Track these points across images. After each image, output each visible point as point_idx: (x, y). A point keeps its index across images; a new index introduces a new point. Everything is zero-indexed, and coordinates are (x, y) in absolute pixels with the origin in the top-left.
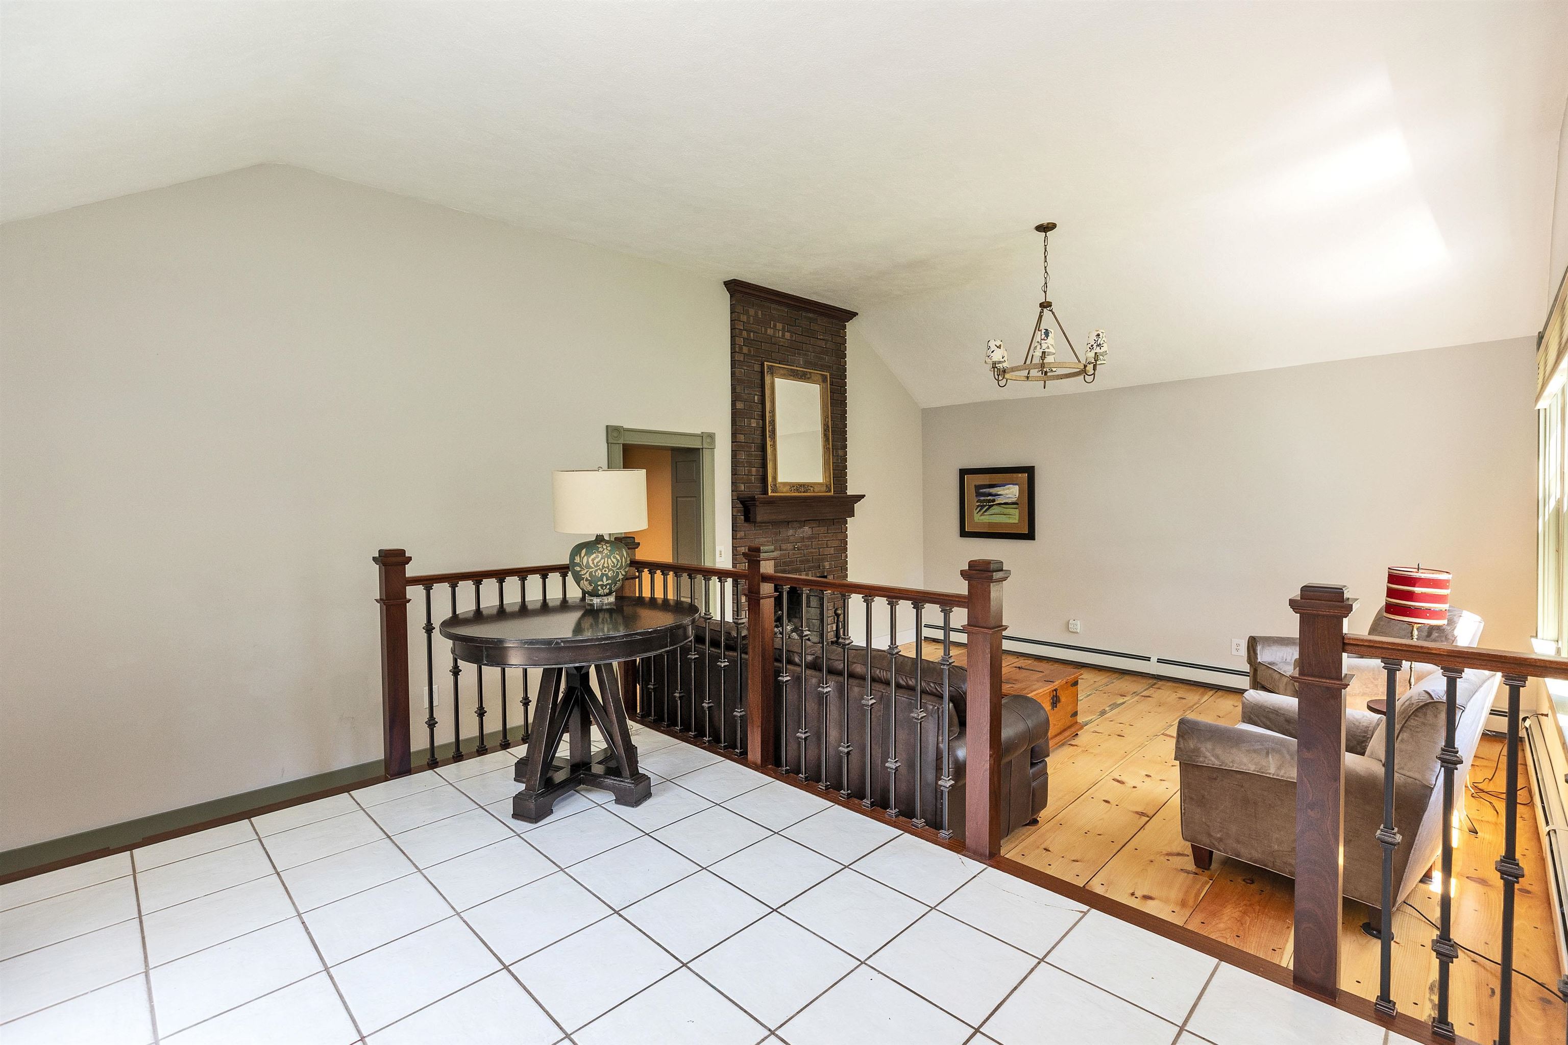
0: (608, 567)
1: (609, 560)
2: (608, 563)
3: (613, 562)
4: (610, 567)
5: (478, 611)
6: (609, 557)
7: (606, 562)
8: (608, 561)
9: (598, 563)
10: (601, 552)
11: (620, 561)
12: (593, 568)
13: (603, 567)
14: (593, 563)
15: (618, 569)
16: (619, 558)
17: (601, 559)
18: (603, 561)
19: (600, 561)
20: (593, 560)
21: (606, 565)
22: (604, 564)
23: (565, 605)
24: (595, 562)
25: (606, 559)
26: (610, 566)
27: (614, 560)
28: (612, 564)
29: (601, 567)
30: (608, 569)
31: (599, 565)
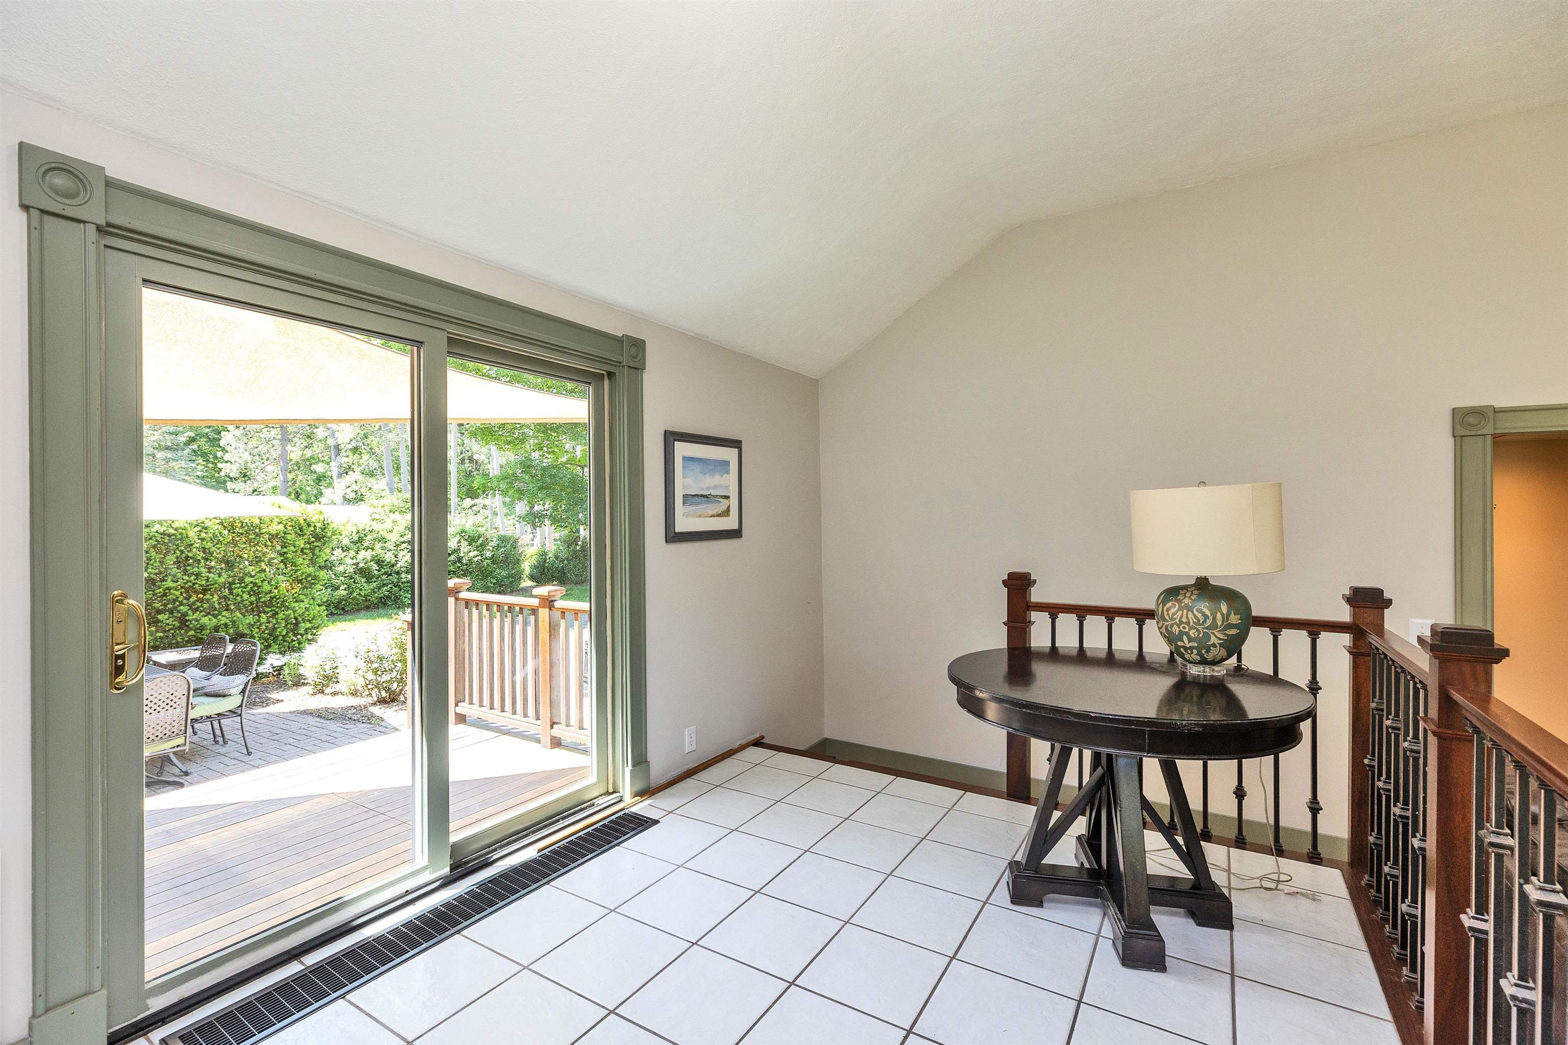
0: (1188, 623)
1: (1190, 613)
2: (1187, 617)
3: (1196, 617)
4: (1191, 624)
5: (1054, 648)
6: (1190, 609)
7: (1185, 616)
8: (1187, 614)
9: (1174, 614)
10: (1180, 601)
11: (1211, 618)
12: (1168, 621)
13: (1181, 622)
14: (1168, 614)
15: (1206, 628)
16: (1208, 613)
17: (1178, 610)
18: (1180, 613)
19: (1176, 613)
20: (1168, 610)
21: (1184, 620)
22: (1182, 616)
23: (1140, 663)
24: (1171, 613)
25: (1185, 611)
26: (1191, 622)
27: (1199, 615)
28: (1195, 620)
29: (1177, 621)
30: (1188, 625)
31: (1176, 619)
